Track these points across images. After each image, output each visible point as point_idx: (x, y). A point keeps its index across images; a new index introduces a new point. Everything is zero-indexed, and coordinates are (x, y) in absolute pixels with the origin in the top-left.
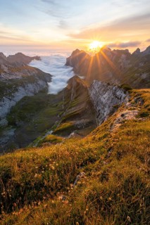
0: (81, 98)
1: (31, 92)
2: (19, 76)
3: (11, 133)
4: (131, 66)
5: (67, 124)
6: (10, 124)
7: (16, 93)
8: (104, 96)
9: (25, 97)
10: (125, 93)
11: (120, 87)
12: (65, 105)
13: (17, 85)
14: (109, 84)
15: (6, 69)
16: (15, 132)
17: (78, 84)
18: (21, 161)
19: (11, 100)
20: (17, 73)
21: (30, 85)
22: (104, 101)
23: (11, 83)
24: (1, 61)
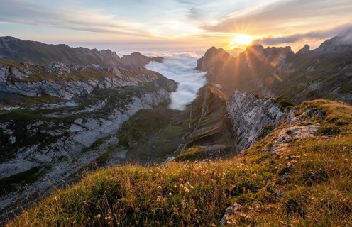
0: (215, 115)
1: (149, 104)
2: (134, 82)
3: (123, 155)
5: (195, 150)
6: (120, 144)
7: (130, 105)
8: (250, 114)
9: (141, 110)
10: (282, 110)
11: (274, 102)
12: (192, 124)
13: (131, 95)
14: (257, 97)
15: (119, 74)
16: (126, 154)
17: (212, 95)
19: (123, 113)
20: (133, 79)
21: (148, 95)
22: (249, 120)
23: (124, 91)
24: (113, 63)
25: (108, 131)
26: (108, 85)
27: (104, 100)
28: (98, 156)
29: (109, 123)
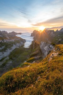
0: (37, 48)
1: (18, 46)
2: (13, 40)
3: (11, 62)
4: (55, 36)
5: (32, 58)
6: (10, 59)
7: (12, 47)
8: (46, 47)
9: (16, 48)
10: (53, 46)
11: (51, 44)
12: (31, 51)
13: (12, 44)
14: (47, 43)
15: (8, 38)
16: (12, 62)
17: (36, 43)
18: (16, 73)
19: (10, 49)
21: (17, 44)
22: (45, 49)
23: (10, 43)
24: (6, 35)
25: (6, 55)
26: (5, 41)
27: (4, 46)
28: (3, 63)
29: (6, 53)
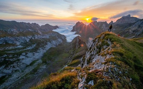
1: (55, 45)
2: (47, 37)
3: (44, 67)
6: (43, 62)
7: (46, 46)
9: (51, 48)
12: (73, 52)
13: (47, 41)
15: (40, 33)
16: (46, 66)
17: (80, 40)
19: (43, 49)
20: (47, 35)
21: (53, 41)
23: (43, 40)
24: (37, 29)
25: (37, 57)
26: (36, 38)
27: (35, 44)
28: (33, 68)
29: (38, 54)
